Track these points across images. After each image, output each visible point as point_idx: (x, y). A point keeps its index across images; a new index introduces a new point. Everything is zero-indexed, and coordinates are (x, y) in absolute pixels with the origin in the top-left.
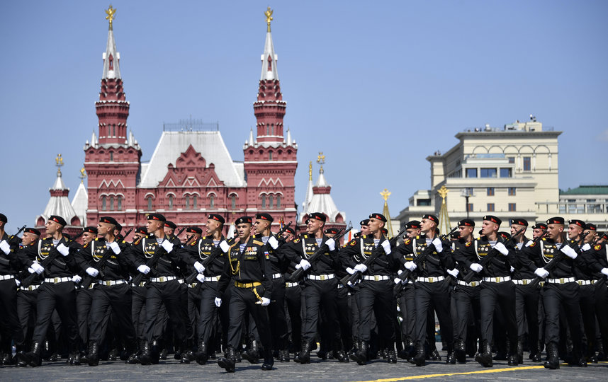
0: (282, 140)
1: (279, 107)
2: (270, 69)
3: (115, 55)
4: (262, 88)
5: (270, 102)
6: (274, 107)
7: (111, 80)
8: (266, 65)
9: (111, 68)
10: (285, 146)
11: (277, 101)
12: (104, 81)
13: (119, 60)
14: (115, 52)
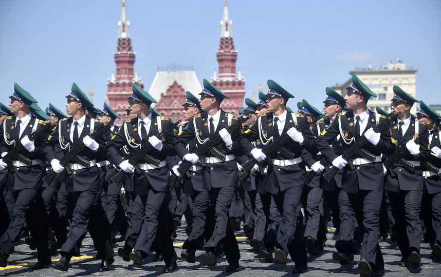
0: (234, 76)
1: (233, 55)
2: (227, 30)
3: (126, 22)
4: (222, 43)
5: (227, 52)
6: (230, 55)
7: (124, 39)
8: (224, 27)
9: (124, 31)
10: (237, 81)
11: (232, 51)
12: (119, 40)
13: (129, 26)
14: (126, 20)
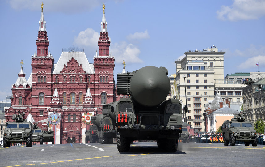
0: (108, 55)
1: (107, 43)
2: (104, 28)
3: (44, 22)
4: (101, 35)
5: (104, 41)
7: (42, 32)
8: (102, 26)
9: (42, 27)
10: (109, 58)
11: (107, 40)
12: (39, 32)
13: (45, 24)
14: (44, 21)
